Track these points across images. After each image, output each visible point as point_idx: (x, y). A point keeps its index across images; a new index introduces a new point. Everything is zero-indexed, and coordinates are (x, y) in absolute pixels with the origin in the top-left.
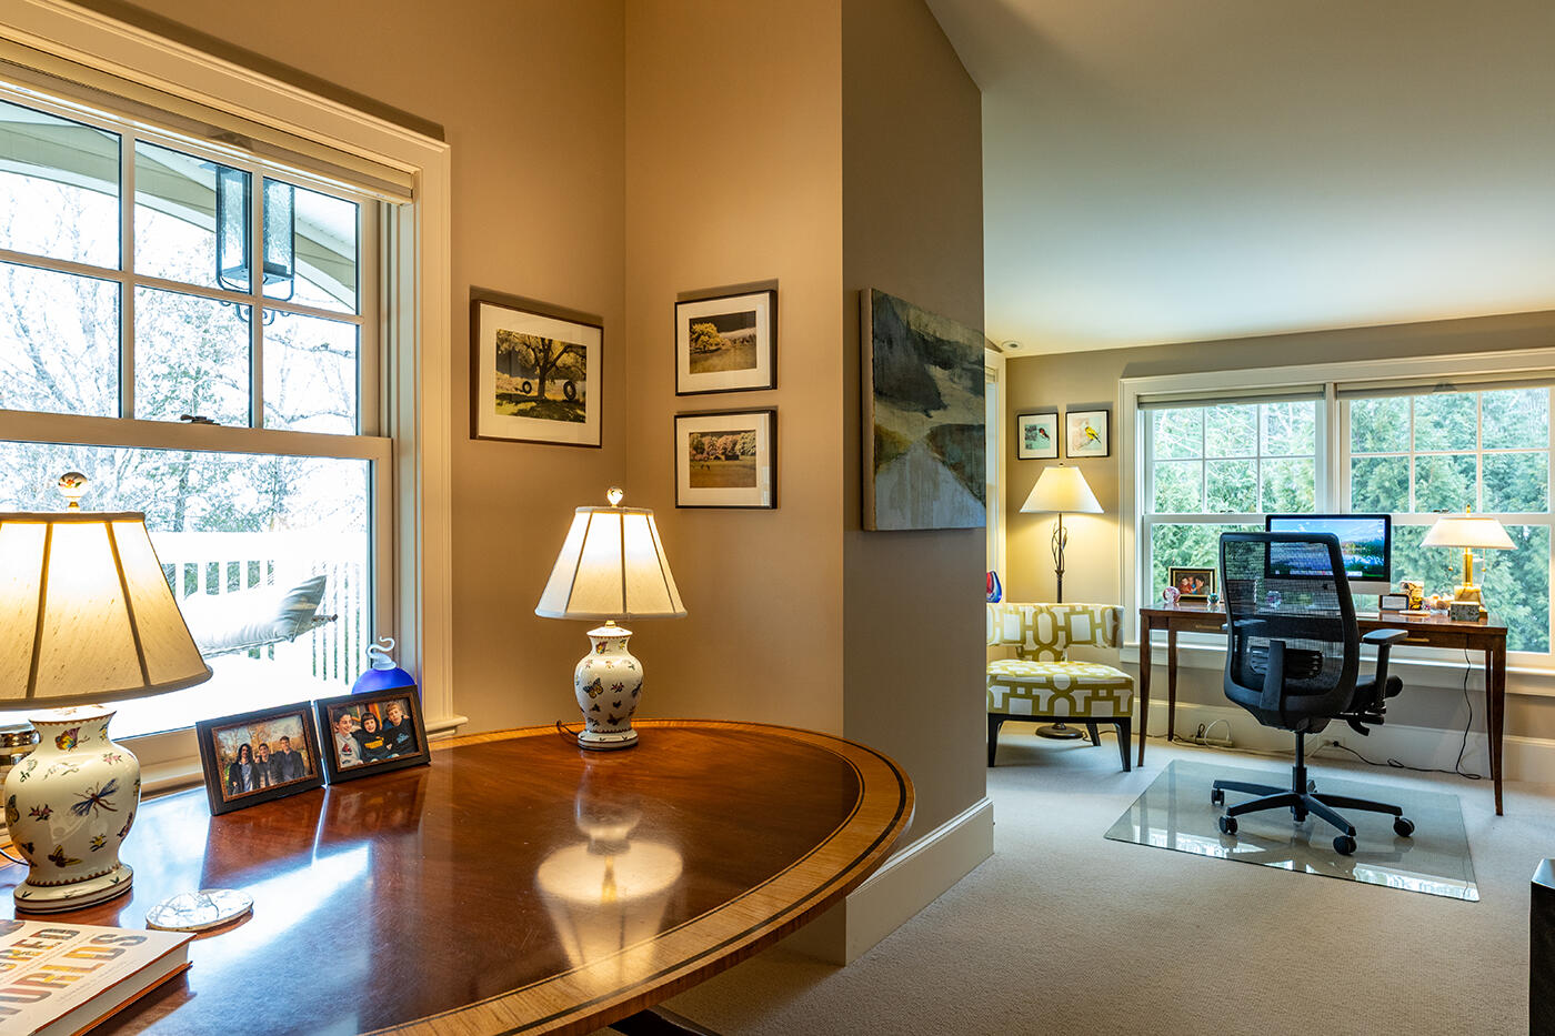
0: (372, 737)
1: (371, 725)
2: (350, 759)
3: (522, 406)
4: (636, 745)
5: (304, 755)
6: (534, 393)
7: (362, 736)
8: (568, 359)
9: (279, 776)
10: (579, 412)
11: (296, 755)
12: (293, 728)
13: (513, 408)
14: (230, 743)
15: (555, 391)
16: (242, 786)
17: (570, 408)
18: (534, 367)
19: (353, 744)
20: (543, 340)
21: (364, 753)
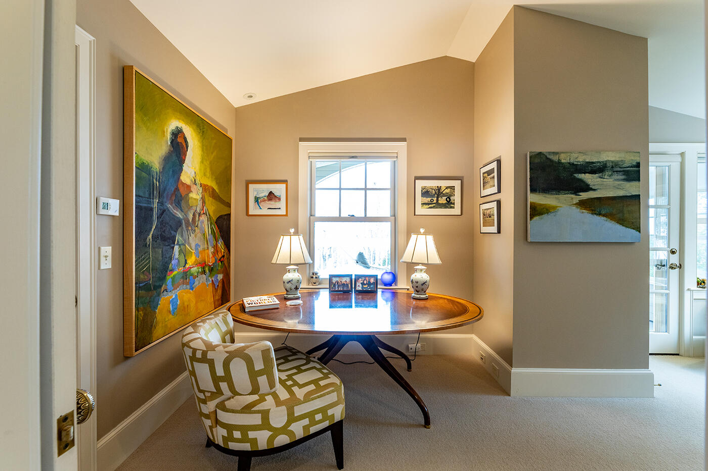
0: (365, 285)
1: (365, 282)
2: (359, 288)
3: (430, 206)
4: (427, 299)
5: (349, 285)
6: (435, 202)
7: (363, 284)
8: (448, 191)
9: (343, 288)
10: (452, 205)
11: (347, 285)
12: (348, 280)
13: (427, 206)
14: (334, 280)
15: (443, 200)
16: (335, 289)
17: (449, 204)
18: (434, 195)
19: (361, 285)
20: (438, 187)
21: (362, 287)
